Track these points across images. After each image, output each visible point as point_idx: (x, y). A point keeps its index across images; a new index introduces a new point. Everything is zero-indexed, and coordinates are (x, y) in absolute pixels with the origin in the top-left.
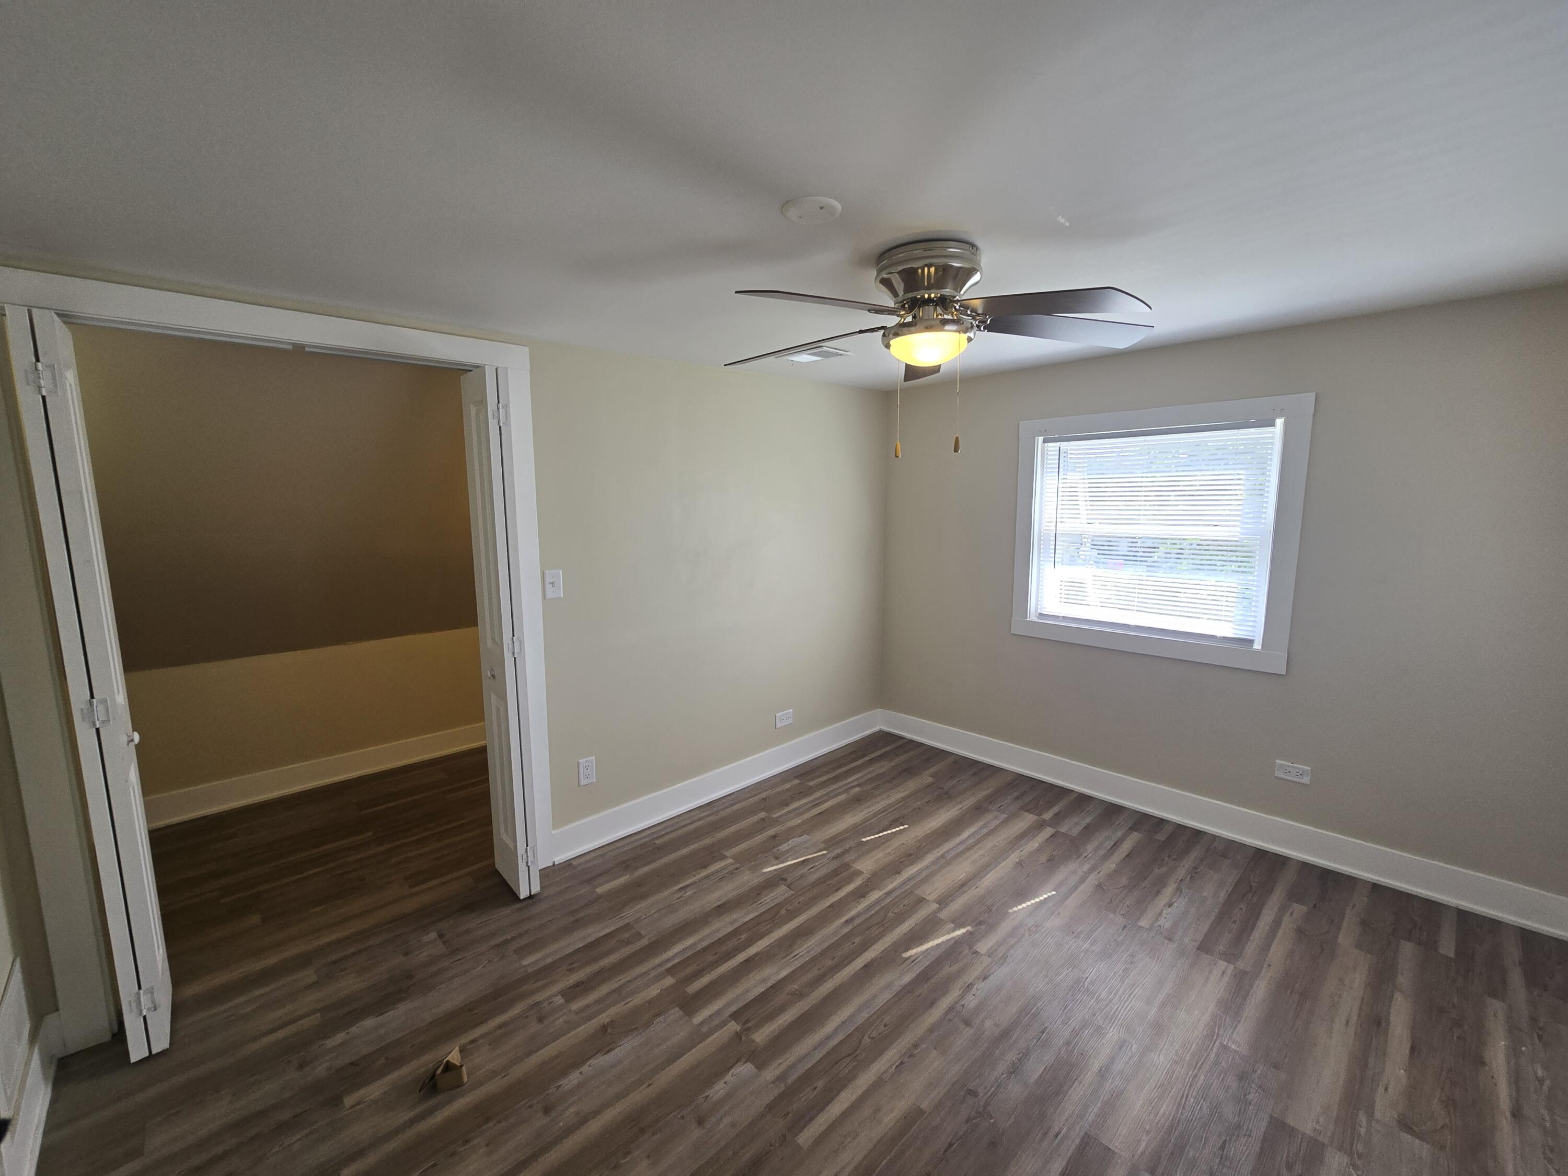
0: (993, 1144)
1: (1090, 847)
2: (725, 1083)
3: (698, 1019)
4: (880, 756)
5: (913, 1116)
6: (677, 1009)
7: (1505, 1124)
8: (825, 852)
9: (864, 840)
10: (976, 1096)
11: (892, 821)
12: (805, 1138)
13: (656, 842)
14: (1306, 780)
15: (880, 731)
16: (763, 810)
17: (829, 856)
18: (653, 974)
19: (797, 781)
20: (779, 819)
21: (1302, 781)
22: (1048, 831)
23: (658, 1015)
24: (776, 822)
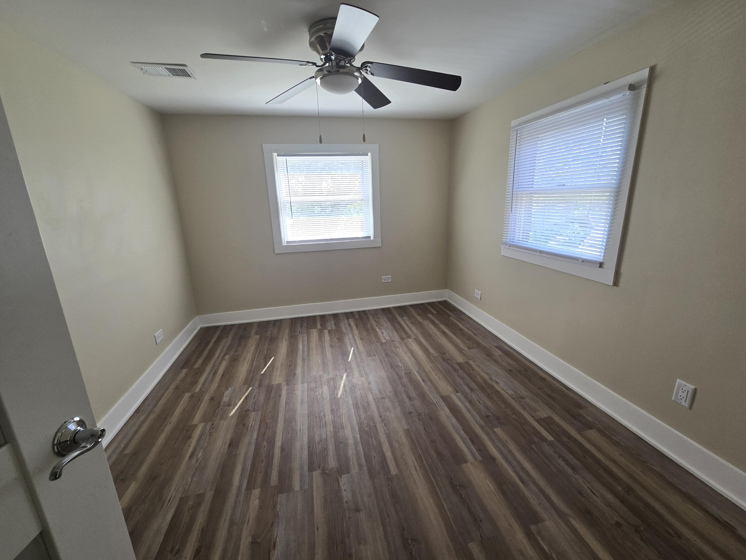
0: (431, 418)
1: (344, 329)
2: (345, 490)
3: (297, 486)
4: (218, 338)
5: (408, 432)
6: (280, 495)
7: (476, 337)
8: (251, 388)
9: (262, 373)
10: (412, 412)
11: (264, 359)
12: (394, 471)
13: (126, 452)
14: (390, 280)
15: (202, 329)
16: (184, 392)
17: (255, 387)
18: (241, 498)
19: (185, 371)
20: (202, 390)
21: (389, 281)
22: (326, 332)
23: (275, 506)
24: (202, 393)
